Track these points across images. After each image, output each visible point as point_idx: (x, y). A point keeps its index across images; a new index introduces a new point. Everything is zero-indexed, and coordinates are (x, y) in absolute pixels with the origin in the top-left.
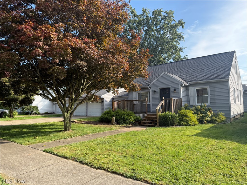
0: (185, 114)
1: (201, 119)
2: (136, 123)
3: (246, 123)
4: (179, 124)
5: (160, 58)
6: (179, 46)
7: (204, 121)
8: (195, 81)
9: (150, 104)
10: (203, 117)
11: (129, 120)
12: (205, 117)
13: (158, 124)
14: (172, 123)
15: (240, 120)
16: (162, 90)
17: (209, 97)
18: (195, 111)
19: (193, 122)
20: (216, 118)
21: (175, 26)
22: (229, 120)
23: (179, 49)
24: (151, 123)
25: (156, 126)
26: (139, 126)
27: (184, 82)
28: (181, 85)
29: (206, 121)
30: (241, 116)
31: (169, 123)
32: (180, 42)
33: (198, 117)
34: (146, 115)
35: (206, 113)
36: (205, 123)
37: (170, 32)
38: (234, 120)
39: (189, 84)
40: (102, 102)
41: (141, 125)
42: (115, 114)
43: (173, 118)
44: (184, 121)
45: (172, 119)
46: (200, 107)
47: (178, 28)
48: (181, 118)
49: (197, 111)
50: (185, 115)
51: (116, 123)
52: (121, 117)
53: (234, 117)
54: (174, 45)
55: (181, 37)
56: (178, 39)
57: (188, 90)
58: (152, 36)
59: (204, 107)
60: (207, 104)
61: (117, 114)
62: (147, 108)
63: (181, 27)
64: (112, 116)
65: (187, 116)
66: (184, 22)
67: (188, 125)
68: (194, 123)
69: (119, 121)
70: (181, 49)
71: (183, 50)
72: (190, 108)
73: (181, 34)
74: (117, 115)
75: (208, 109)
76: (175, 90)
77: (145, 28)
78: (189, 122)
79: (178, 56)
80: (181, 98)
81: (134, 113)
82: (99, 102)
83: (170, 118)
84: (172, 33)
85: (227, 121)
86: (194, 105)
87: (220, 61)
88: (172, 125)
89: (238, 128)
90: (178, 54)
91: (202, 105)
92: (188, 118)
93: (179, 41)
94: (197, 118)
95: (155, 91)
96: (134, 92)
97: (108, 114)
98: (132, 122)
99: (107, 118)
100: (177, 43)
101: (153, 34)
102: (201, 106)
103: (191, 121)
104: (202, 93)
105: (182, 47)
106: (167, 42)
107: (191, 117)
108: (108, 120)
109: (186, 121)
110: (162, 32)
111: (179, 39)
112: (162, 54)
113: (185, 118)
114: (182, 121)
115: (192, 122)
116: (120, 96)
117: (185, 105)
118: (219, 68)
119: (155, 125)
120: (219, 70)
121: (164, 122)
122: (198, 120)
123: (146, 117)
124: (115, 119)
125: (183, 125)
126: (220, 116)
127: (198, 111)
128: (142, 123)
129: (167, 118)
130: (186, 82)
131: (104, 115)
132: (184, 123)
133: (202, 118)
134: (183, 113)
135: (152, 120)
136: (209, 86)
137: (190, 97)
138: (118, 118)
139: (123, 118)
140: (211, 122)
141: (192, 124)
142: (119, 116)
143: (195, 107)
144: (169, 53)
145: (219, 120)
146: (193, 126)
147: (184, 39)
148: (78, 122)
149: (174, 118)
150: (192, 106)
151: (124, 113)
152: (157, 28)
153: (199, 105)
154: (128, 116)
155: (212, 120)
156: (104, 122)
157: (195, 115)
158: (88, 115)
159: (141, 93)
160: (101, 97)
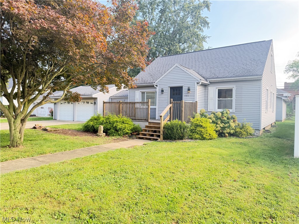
0: (199, 123)
1: (221, 131)
2: (133, 134)
3: (279, 138)
4: (190, 137)
5: (177, 49)
6: (202, 34)
7: (224, 134)
8: (218, 78)
9: (156, 109)
10: (223, 128)
11: (124, 129)
12: (226, 128)
13: (162, 136)
14: (181, 136)
15: (271, 133)
16: (173, 89)
17: (235, 100)
18: (214, 119)
19: (210, 134)
20: (241, 129)
21: (199, 6)
22: (258, 133)
23: (202, 38)
24: (152, 135)
25: (159, 140)
26: (136, 139)
27: (202, 79)
28: (198, 83)
29: (227, 133)
30: (272, 126)
31: (176, 136)
32: (204, 29)
33: (217, 127)
34: (148, 123)
35: (228, 122)
36: (225, 136)
37: (191, 15)
38: (264, 132)
39: (208, 82)
40: (95, 103)
41: (140, 137)
42: (105, 121)
43: (182, 129)
44: (198, 133)
45: (180, 131)
46: (220, 114)
47: (202, 10)
48: (193, 129)
49: (216, 120)
50: (199, 126)
51: (105, 134)
52: (112, 126)
53: (264, 129)
54: (197, 32)
55: (205, 23)
56: (201, 25)
57: (207, 90)
58: (169, 19)
59: (226, 115)
60: (231, 110)
61: (107, 121)
62: (149, 114)
63: (206, 9)
64: (100, 124)
65: (202, 126)
66: (210, 3)
67: (202, 139)
68: (210, 136)
69: (109, 131)
70: (204, 38)
71: (207, 39)
72: (208, 115)
73: (206, 19)
74: (107, 123)
75: (232, 117)
76: (189, 90)
77: (160, 7)
78: (204, 134)
79: (201, 48)
80: (196, 102)
81: (131, 120)
82: (91, 103)
83: (179, 129)
84: (194, 16)
85: (255, 134)
86: (213, 111)
87: (252, 52)
88: (181, 138)
89: (269, 146)
90: (200, 45)
91: (224, 111)
92: (203, 129)
93: (202, 28)
94: (215, 129)
95: (162, 91)
96: (136, 91)
97: (95, 121)
98: (127, 133)
99: (93, 126)
100: (200, 30)
101: (170, 17)
102: (222, 113)
103: (207, 133)
104: (226, 96)
105: (206, 36)
106: (187, 28)
107: (208, 129)
108: (95, 129)
109: (200, 134)
110: (182, 14)
111: (203, 25)
112: (181, 44)
113: (199, 129)
114: (195, 133)
115: (208, 135)
116: (120, 96)
117: (200, 111)
118: (251, 61)
119: (157, 138)
120: (250, 64)
121: (170, 135)
122: (217, 131)
123: (147, 127)
124: (103, 128)
125: (196, 139)
126: (247, 128)
127: (218, 119)
128: (140, 134)
129: (173, 129)
130: (205, 79)
131: (89, 122)
132: (197, 136)
133: (223, 130)
134: (197, 122)
135: (155, 132)
136: (234, 86)
137: (209, 100)
138: (109, 126)
139: (115, 127)
140: (235, 135)
141: (208, 138)
142: (110, 123)
143: (214, 114)
144: (190, 43)
145: (244, 133)
146: (209, 139)
147: (209, 26)
148: (51, 131)
149: (184, 130)
150: (210, 112)
151: (117, 121)
152: (176, 9)
153: (219, 112)
154: (122, 124)
155: (236, 132)
156: (89, 132)
157: (212, 124)
158: (76, 120)
159: (145, 92)
160: (92, 96)
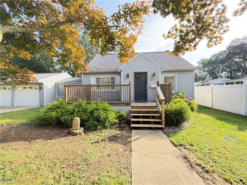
16: (137, 74)
28: (161, 70)
40: (40, 88)
51: (83, 129)
61: (80, 109)
74: (79, 111)
76: (154, 75)
82: (36, 88)
95: (128, 76)
97: (59, 110)
99: (58, 119)
124: (79, 120)
128: (131, 122)
131: (48, 112)
138: (85, 117)
158: (16, 104)
159: (100, 78)
160: (38, 81)
